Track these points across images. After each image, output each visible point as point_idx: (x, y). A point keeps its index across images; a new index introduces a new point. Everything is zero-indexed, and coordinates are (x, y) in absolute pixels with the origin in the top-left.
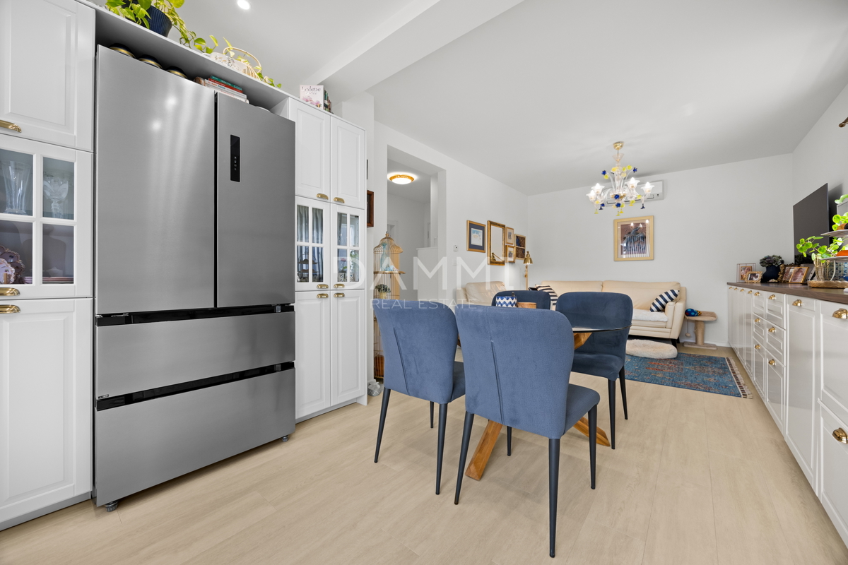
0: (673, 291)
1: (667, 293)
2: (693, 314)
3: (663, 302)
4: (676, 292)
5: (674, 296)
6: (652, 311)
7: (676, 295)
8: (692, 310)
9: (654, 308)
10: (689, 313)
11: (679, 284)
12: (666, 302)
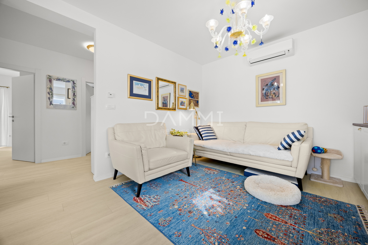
0: (299, 132)
1: (293, 133)
2: (319, 151)
3: (290, 142)
4: (302, 132)
5: (300, 137)
6: (279, 149)
7: (302, 136)
8: (319, 148)
9: (281, 147)
10: (315, 150)
11: (306, 124)
12: (293, 142)
